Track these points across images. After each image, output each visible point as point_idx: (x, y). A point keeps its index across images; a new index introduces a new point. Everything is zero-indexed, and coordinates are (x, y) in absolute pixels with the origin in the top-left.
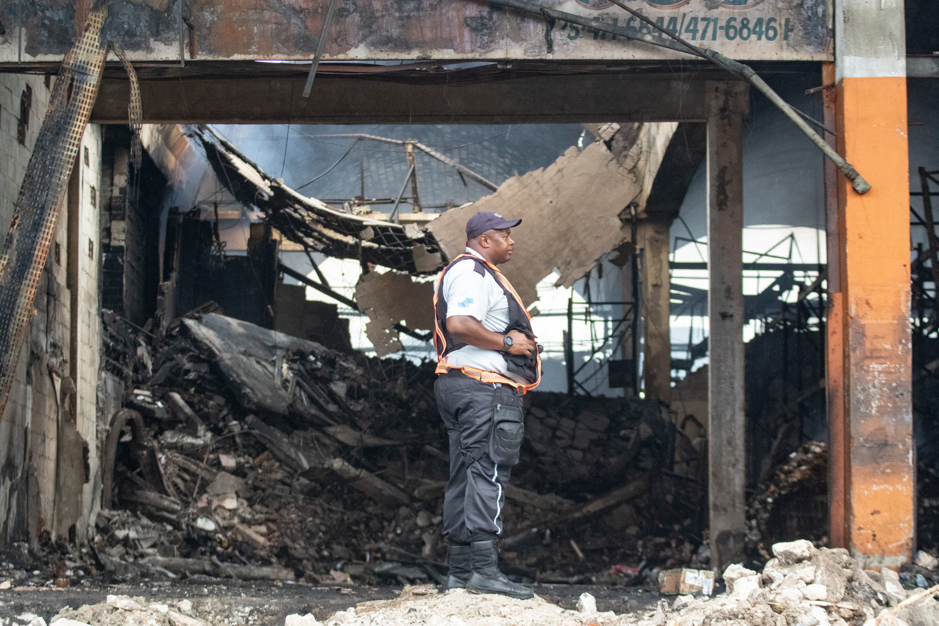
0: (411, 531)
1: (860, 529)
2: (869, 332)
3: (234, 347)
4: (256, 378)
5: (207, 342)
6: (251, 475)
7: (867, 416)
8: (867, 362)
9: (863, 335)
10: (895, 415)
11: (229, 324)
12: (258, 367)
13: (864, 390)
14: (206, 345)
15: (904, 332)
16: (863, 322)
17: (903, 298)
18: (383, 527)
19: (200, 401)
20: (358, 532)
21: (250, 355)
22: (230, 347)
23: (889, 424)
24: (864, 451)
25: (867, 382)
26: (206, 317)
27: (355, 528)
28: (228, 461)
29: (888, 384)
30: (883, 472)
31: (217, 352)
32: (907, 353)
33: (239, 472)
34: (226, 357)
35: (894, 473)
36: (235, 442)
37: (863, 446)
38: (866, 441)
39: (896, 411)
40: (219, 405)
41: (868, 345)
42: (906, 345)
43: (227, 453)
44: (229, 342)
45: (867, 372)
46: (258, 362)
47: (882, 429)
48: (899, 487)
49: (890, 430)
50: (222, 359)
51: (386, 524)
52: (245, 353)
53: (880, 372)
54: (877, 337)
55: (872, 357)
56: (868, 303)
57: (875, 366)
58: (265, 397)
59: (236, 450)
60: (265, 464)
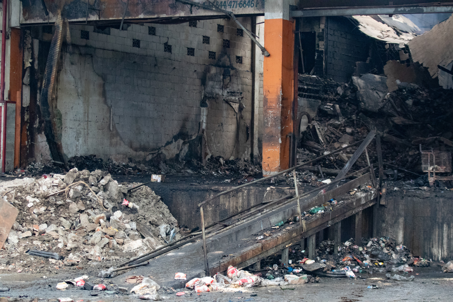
0: (405, 157)
1: (264, 163)
2: (269, 101)
3: (369, 86)
4: (371, 99)
5: (357, 85)
6: (356, 135)
7: (267, 127)
8: (268, 110)
9: (267, 101)
10: (275, 127)
11: (375, 77)
12: (375, 94)
13: (267, 119)
14: (356, 86)
15: (279, 100)
16: (267, 97)
17: (279, 90)
18: (398, 155)
19: (347, 108)
20: (388, 157)
21: (375, 90)
22: (368, 86)
23: (273, 130)
24: (266, 138)
25: (268, 116)
26: (364, 76)
27: (387, 155)
28: (349, 130)
29: (273, 117)
30: (271, 145)
31: (359, 89)
32: (280, 107)
33: (352, 134)
34: (362, 91)
35: (274, 145)
36: (354, 123)
37: (266, 137)
38: (267, 135)
39: (276, 126)
40: (354, 109)
41: (268, 105)
42: (279, 104)
43: (350, 127)
44: (369, 85)
45: (268, 113)
46: (377, 93)
47: (271, 131)
48: (276, 150)
49: (274, 132)
50: (359, 92)
51: (399, 154)
52: (373, 89)
53: (271, 113)
54: (271, 102)
55: (269, 109)
56: (269, 91)
57: (270, 111)
58: (369, 106)
59: (353, 126)
60: (363, 131)
